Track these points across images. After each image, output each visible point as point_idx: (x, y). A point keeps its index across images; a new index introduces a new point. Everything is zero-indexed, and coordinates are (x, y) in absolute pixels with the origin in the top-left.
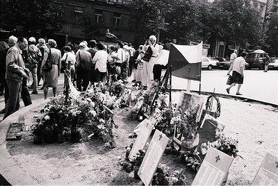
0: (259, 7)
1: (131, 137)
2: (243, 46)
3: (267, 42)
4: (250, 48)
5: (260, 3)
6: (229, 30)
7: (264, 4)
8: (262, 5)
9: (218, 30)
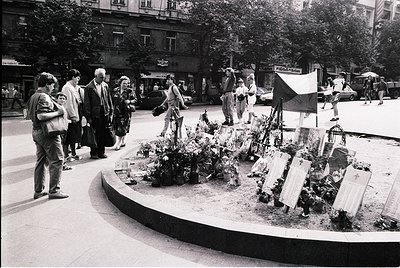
0: (365, 13)
1: (250, 177)
2: (347, 68)
3: (379, 61)
4: (357, 70)
5: (366, 7)
6: (326, 48)
7: (372, 9)
8: (369, 10)
9: (311, 49)
